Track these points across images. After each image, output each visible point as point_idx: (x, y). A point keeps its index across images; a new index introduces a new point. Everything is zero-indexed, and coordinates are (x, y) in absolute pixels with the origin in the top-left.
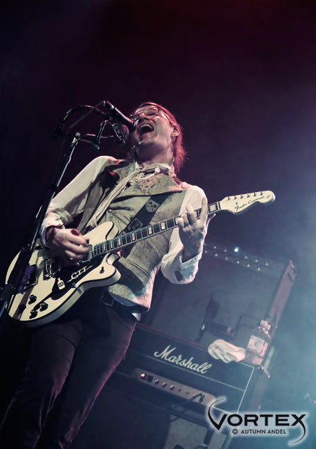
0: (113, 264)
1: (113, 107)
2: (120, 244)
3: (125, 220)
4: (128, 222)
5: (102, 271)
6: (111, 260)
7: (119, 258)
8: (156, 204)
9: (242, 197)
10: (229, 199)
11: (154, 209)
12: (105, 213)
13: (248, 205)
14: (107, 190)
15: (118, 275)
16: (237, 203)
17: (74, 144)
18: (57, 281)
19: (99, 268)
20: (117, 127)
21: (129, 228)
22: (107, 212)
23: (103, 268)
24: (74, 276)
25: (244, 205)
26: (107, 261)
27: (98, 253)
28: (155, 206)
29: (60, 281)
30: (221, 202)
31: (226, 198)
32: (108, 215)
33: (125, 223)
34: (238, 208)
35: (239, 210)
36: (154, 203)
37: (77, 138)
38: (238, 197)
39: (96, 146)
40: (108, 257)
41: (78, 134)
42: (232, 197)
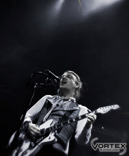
0: (54, 136)
1: (50, 72)
2: (56, 128)
3: (57, 119)
4: (58, 120)
5: (50, 138)
6: (53, 134)
7: (56, 134)
8: (69, 113)
9: (106, 108)
10: (100, 109)
11: (68, 115)
12: (49, 117)
13: (109, 110)
14: (49, 109)
15: (56, 140)
16: (104, 110)
17: (35, 88)
18: (31, 143)
19: (48, 137)
20: (52, 80)
21: (59, 122)
22: (49, 116)
23: (50, 137)
24: (38, 141)
25: (107, 111)
26: (51, 134)
27: (48, 131)
28: (69, 114)
29: (32, 143)
30: (97, 110)
31: (99, 108)
32: (50, 117)
33: (57, 120)
34: (104, 112)
35: (105, 113)
36: (68, 113)
37: (36, 85)
38: (104, 107)
39: (44, 88)
40: (52, 133)
41: (37, 84)
42: (102, 108)
